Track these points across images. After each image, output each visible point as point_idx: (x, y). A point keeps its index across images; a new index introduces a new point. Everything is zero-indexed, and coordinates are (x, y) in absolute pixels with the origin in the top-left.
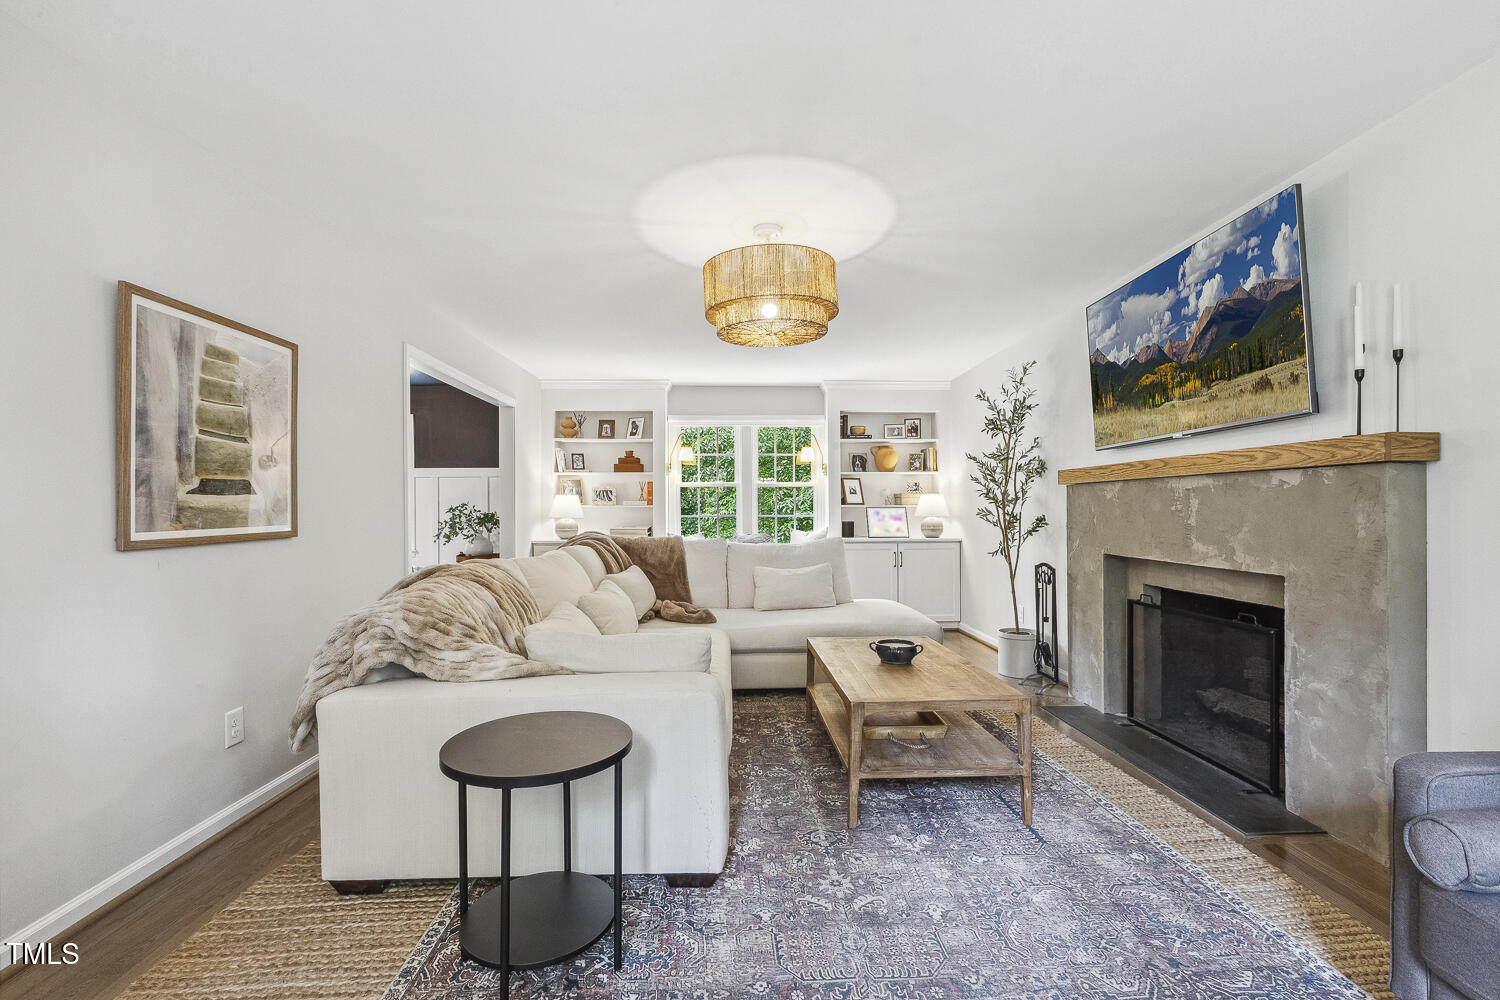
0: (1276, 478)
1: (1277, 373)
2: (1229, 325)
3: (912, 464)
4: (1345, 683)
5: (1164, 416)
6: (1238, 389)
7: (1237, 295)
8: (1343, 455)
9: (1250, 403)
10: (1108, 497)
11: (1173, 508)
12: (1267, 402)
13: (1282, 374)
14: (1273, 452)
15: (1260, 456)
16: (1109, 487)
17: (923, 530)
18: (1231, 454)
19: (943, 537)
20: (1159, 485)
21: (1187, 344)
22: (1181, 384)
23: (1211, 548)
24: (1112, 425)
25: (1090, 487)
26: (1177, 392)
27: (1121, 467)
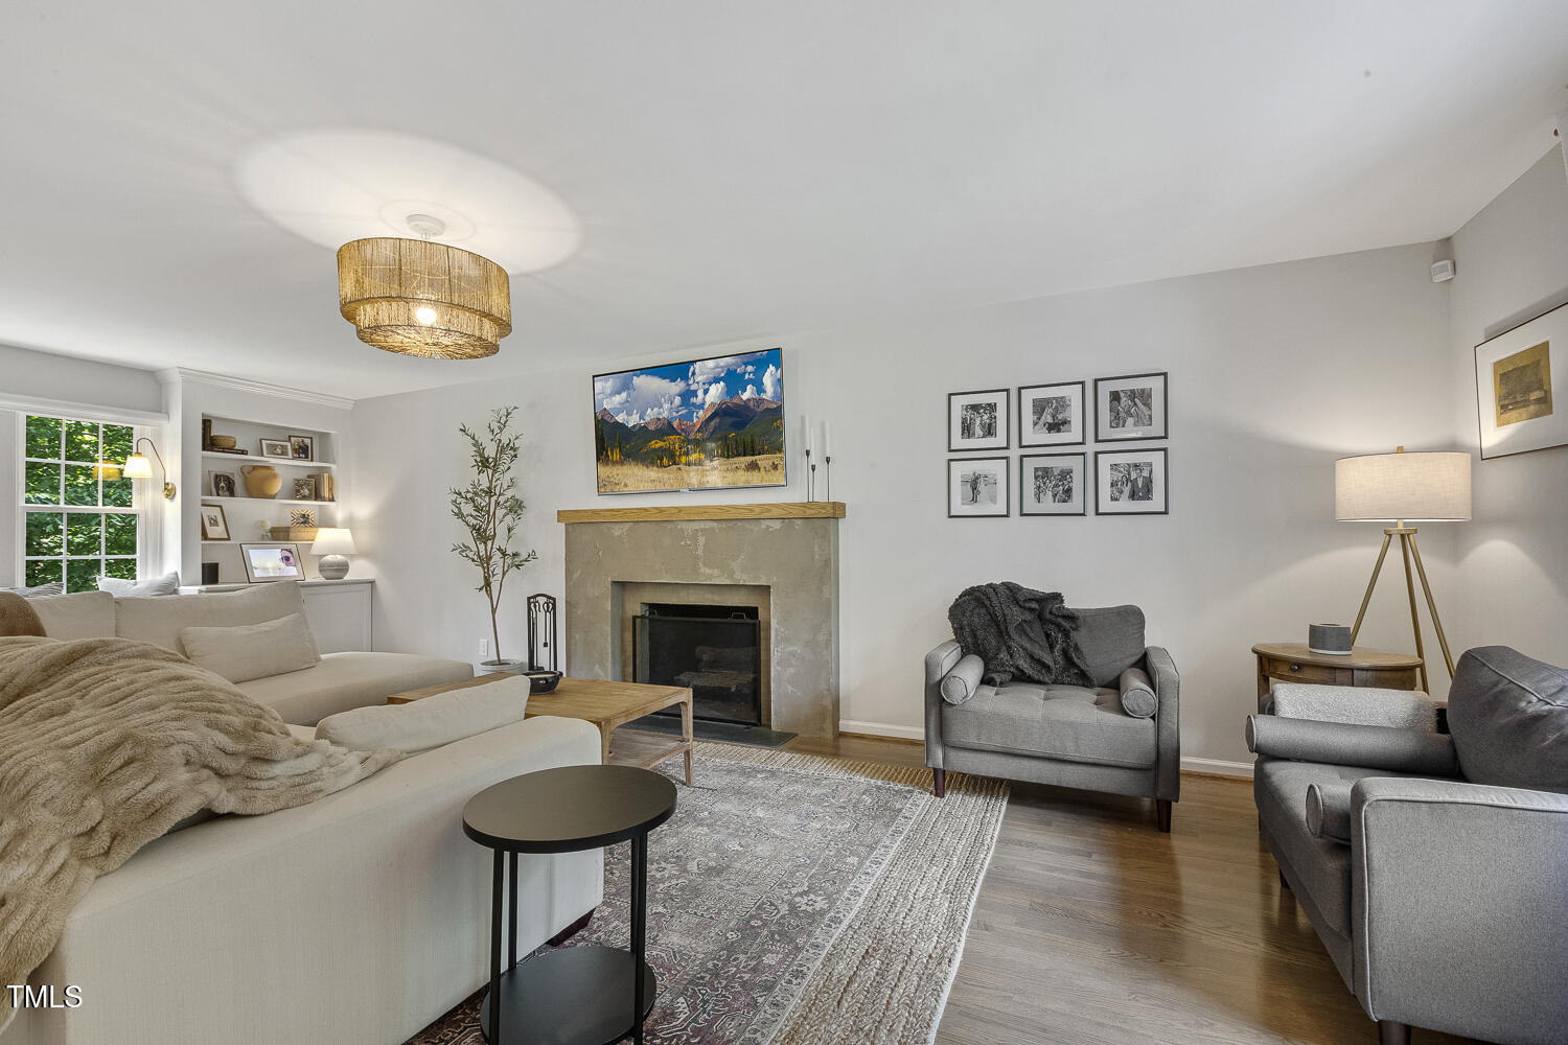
0: (764, 524)
1: (764, 460)
2: (730, 420)
3: (298, 491)
5: (671, 476)
6: (734, 466)
7: (735, 401)
8: (809, 513)
9: (742, 477)
10: (616, 534)
11: (683, 543)
12: (754, 478)
13: (767, 461)
15: (757, 510)
16: (617, 527)
17: (320, 571)
19: (347, 578)
20: (669, 526)
21: (694, 425)
22: (688, 453)
23: (715, 570)
24: (618, 475)
25: (595, 526)
26: (684, 459)
27: (634, 511)
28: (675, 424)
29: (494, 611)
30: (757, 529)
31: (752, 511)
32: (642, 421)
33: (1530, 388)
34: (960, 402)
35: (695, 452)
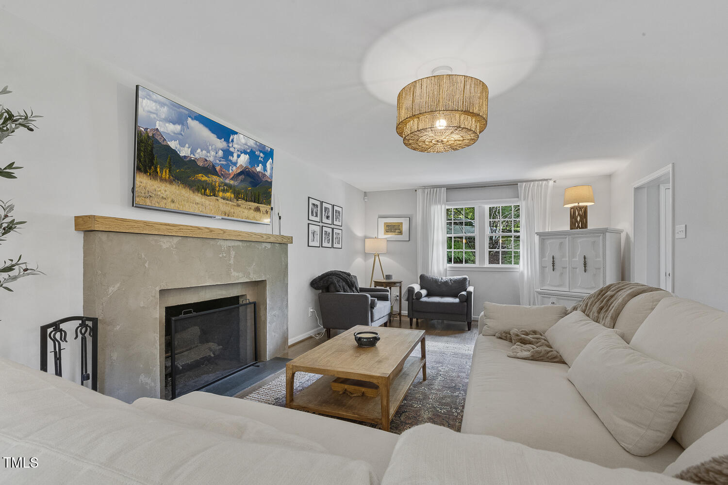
0: (264, 245)
1: (263, 207)
2: (249, 179)
4: (280, 308)
5: (211, 203)
6: (249, 207)
7: (253, 169)
10: (165, 246)
11: (221, 256)
12: (258, 217)
16: (166, 239)
20: (212, 242)
21: (230, 174)
22: (224, 191)
23: (240, 274)
24: (166, 191)
25: (139, 237)
26: (221, 194)
27: (190, 228)
28: (218, 168)
30: (260, 248)
32: (192, 156)
33: (396, 230)
34: (312, 201)
35: (228, 192)
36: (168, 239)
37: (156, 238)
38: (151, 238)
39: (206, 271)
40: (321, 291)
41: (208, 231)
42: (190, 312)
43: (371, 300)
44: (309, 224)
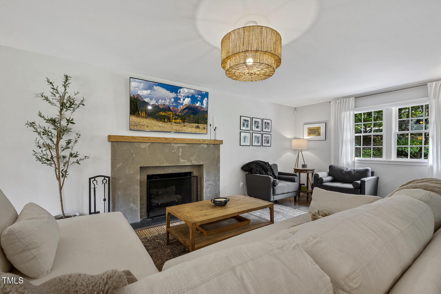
0: (202, 146)
1: (201, 126)
2: (192, 111)
4: (213, 181)
5: (168, 126)
6: (192, 126)
7: (194, 105)
9: (194, 130)
10: (143, 147)
11: (173, 151)
12: (198, 131)
14: (204, 140)
15: (202, 141)
16: (143, 144)
18: (195, 140)
20: (168, 145)
21: (179, 110)
22: (175, 119)
23: (185, 161)
24: (144, 122)
25: (130, 143)
26: (173, 121)
27: (154, 138)
28: (171, 108)
29: (61, 188)
30: (199, 147)
31: (200, 141)
32: (157, 104)
33: (316, 132)
34: (243, 118)
35: (178, 119)
36: (144, 144)
37: (138, 143)
38: (136, 143)
39: (165, 159)
40: (247, 173)
41: (165, 139)
42: (158, 178)
43: (273, 180)
44: (240, 132)
